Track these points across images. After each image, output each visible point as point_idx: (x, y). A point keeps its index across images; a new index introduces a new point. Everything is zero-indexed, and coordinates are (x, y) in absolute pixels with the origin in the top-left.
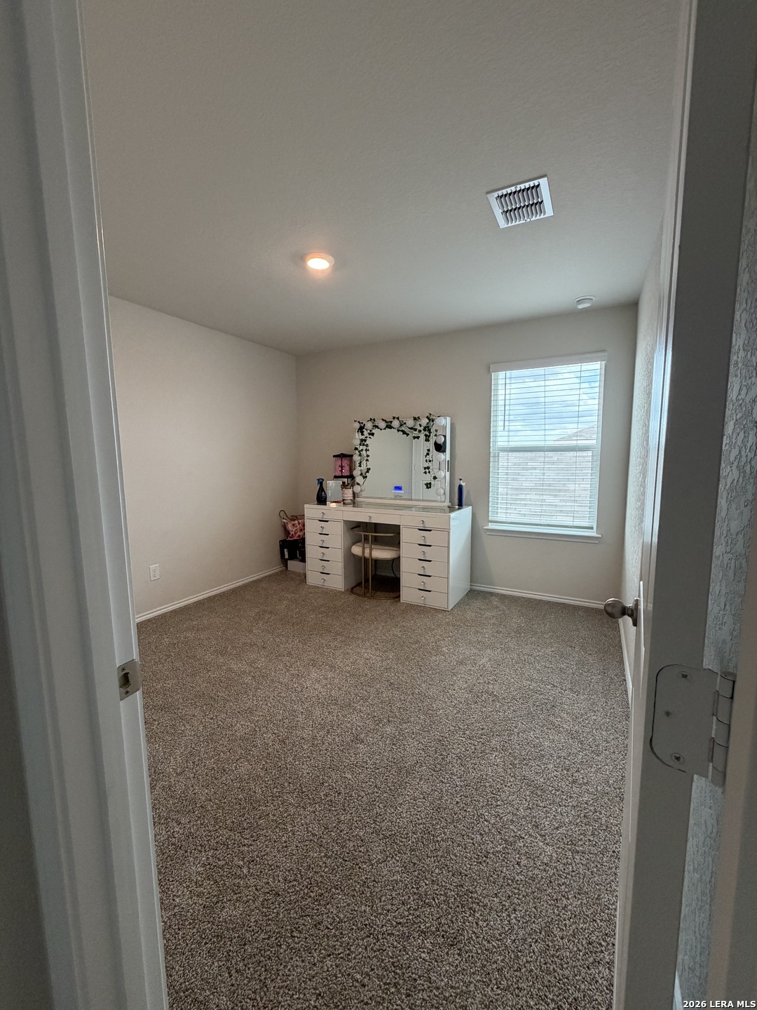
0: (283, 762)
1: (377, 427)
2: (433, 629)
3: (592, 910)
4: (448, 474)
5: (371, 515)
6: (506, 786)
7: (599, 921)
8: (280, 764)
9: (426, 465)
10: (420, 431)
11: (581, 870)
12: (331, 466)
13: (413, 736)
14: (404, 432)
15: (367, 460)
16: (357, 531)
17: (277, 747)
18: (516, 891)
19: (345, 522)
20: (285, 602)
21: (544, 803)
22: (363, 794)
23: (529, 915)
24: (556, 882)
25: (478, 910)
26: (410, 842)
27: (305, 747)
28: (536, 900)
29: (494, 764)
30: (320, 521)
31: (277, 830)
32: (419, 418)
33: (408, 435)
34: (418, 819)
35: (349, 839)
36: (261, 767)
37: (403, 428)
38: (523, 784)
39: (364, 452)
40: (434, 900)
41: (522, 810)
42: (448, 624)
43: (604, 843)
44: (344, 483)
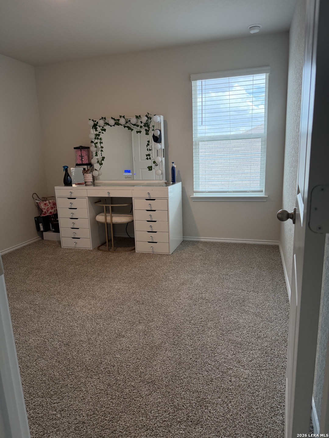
0: (70, 356)
1: (108, 124)
2: (161, 266)
3: (272, 394)
4: (164, 159)
5: (109, 191)
6: (219, 346)
7: (276, 398)
8: (68, 357)
9: (148, 153)
10: (141, 127)
11: (265, 378)
12: (73, 156)
13: (157, 329)
14: (129, 128)
15: (102, 151)
16: (99, 205)
17: (63, 348)
18: (230, 393)
19: (90, 198)
20: (46, 261)
21: (242, 350)
22: (130, 364)
23: (238, 403)
24: (252, 385)
25: (210, 406)
26: (165, 382)
27: (84, 345)
28: (241, 395)
29: (211, 336)
30: (69, 198)
31: (76, 392)
32: (140, 116)
33: (132, 130)
34: (168, 371)
35: (125, 388)
36: (55, 361)
37: (128, 125)
38: (229, 343)
39: (99, 144)
40: (184, 407)
41: (230, 356)
42: (171, 262)
43: (277, 363)
44: (84, 169)
